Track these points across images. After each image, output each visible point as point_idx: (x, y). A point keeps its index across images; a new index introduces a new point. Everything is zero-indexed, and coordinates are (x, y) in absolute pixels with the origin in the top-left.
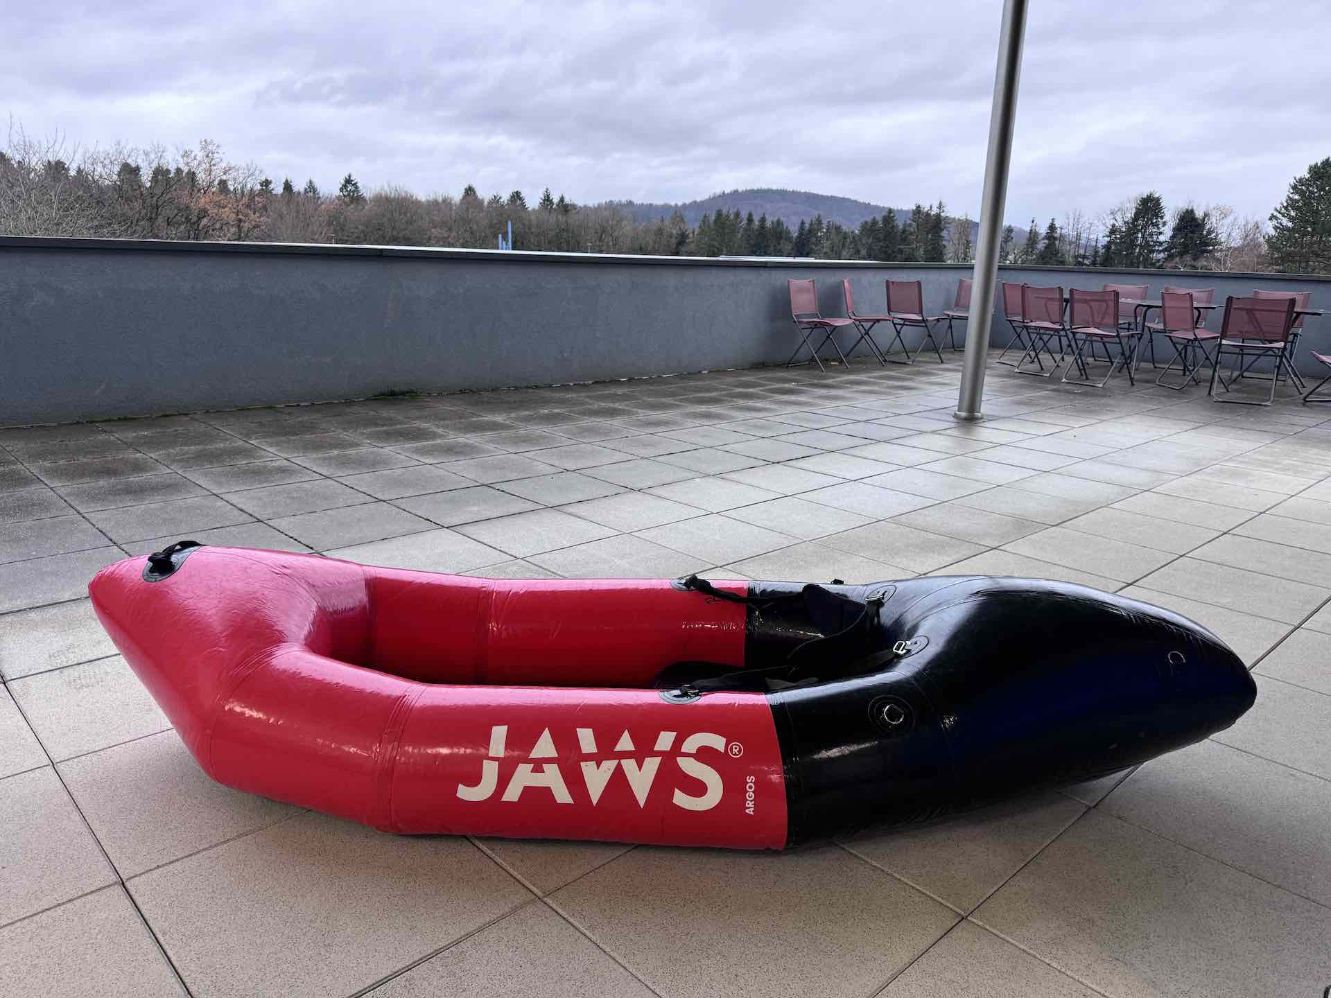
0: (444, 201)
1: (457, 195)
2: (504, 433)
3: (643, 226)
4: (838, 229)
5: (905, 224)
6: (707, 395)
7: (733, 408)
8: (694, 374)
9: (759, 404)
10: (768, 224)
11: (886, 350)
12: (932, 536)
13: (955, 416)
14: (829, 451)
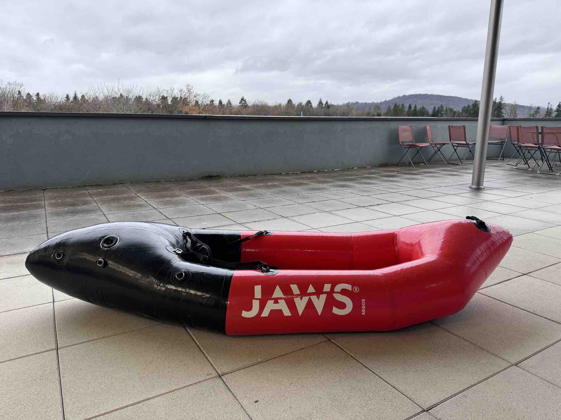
1: (284, 102)
2: (245, 192)
6: (349, 177)
7: (358, 183)
8: (349, 169)
10: (418, 109)
13: (470, 187)
14: (393, 202)
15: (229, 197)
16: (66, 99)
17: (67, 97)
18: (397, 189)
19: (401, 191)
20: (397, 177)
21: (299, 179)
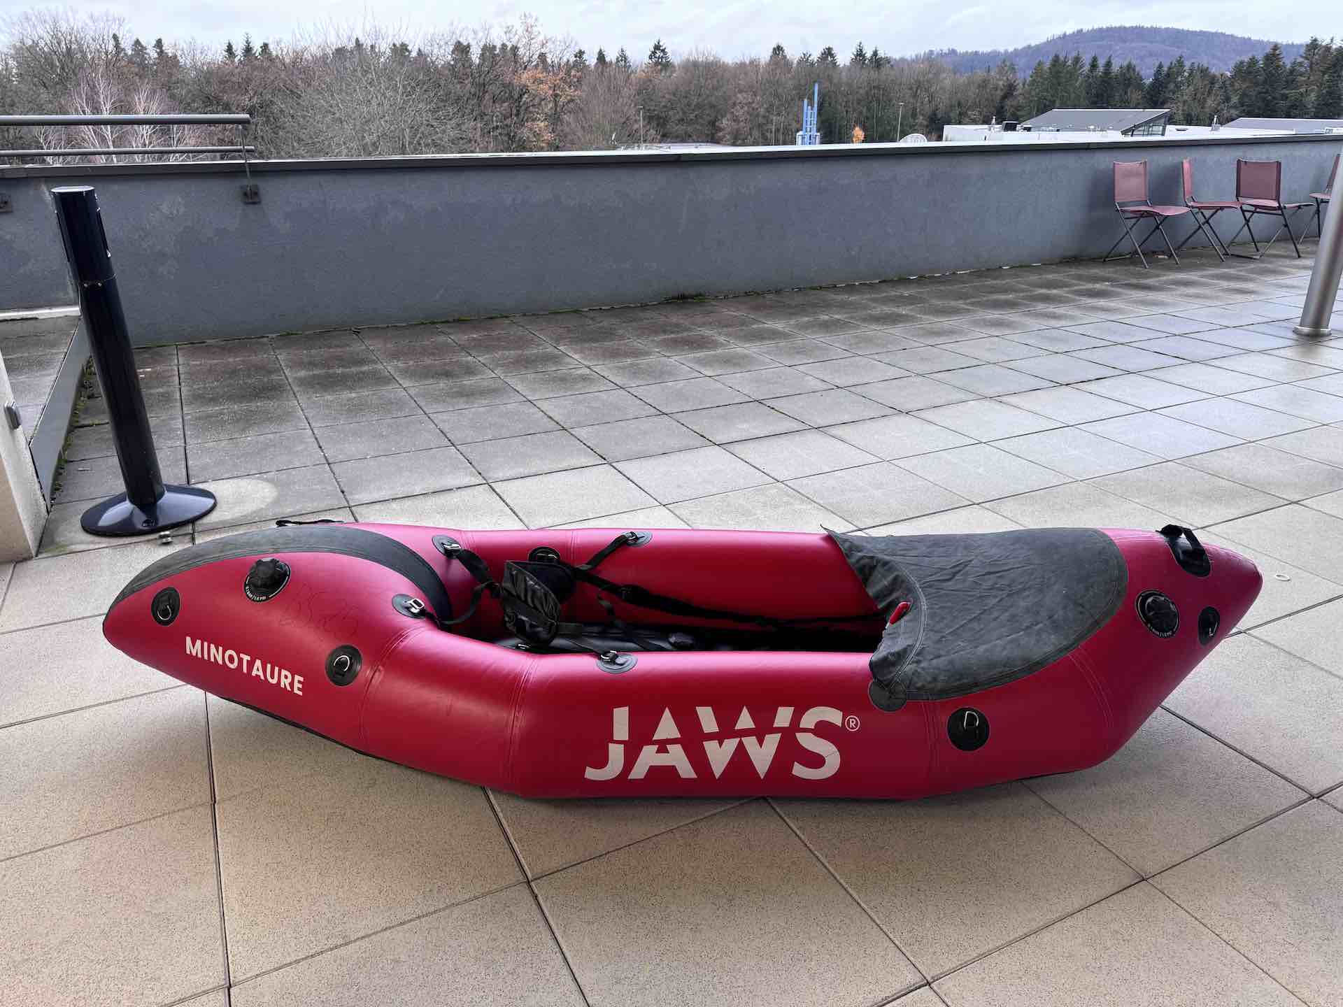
0: (752, 62)
1: (764, 55)
3: (962, 79)
4: (1204, 72)
5: (1294, 63)
6: (1003, 297)
7: (1029, 314)
8: (992, 271)
9: (1061, 310)
10: (1115, 68)
11: (1229, 240)
12: (1224, 483)
13: (1295, 331)
14: (1129, 373)
15: (754, 355)
16: (226, 54)
17: (230, 49)
18: (1126, 333)
19: (1135, 339)
20: (1113, 296)
21: (886, 301)
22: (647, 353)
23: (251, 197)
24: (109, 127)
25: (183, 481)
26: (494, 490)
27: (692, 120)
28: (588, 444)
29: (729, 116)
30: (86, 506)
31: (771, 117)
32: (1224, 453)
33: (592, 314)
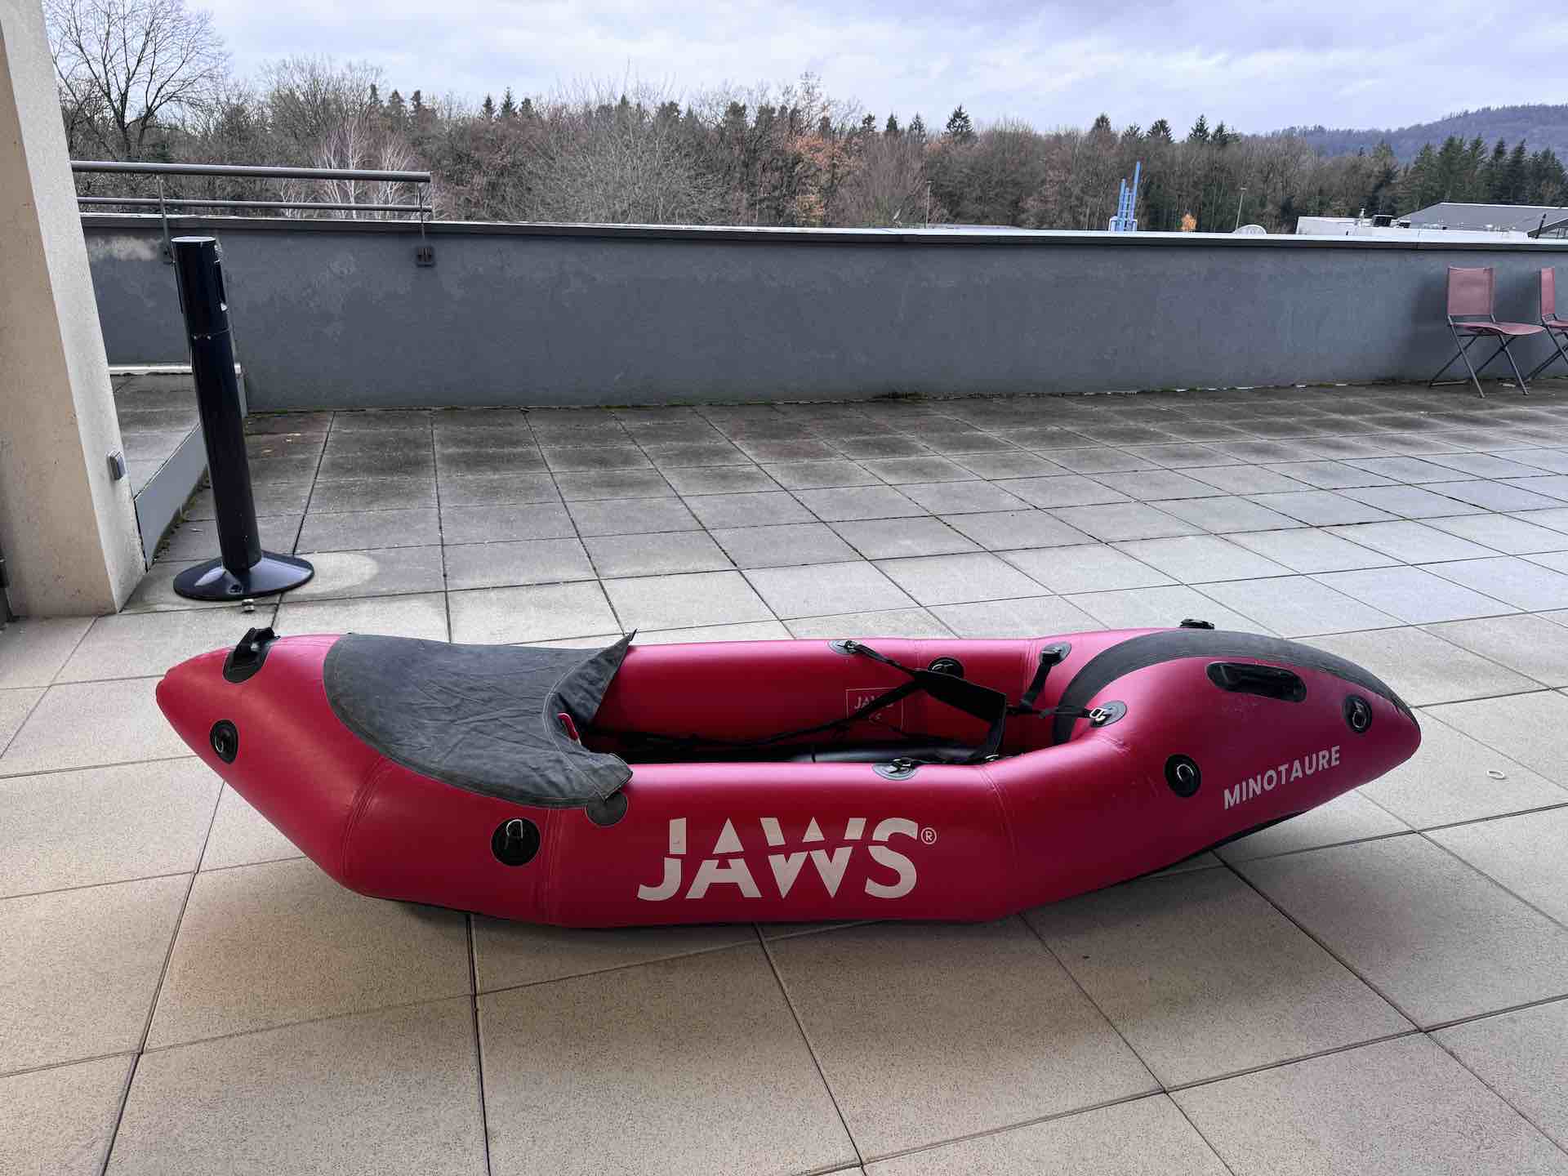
0: (1068, 135)
1: (1085, 126)
2: (990, 454)
6: (1282, 420)
7: (1305, 442)
8: (1283, 389)
9: (1349, 440)
12: (1471, 658)
14: (1405, 519)
15: (952, 465)
16: (484, 109)
17: (488, 103)
18: (1421, 473)
19: (1430, 480)
20: (1425, 428)
21: (1134, 415)
22: (830, 455)
23: (425, 260)
24: (353, 182)
25: (288, 551)
26: (603, 588)
27: (990, 199)
28: (724, 548)
29: (1036, 195)
30: (185, 567)
31: (1086, 198)
32: (1487, 622)
33: (787, 408)
